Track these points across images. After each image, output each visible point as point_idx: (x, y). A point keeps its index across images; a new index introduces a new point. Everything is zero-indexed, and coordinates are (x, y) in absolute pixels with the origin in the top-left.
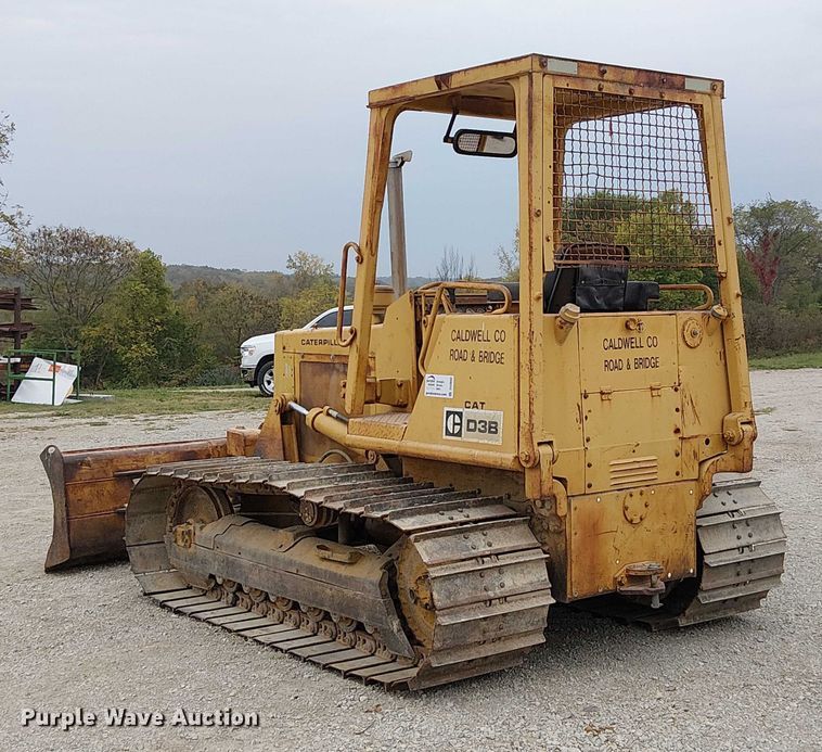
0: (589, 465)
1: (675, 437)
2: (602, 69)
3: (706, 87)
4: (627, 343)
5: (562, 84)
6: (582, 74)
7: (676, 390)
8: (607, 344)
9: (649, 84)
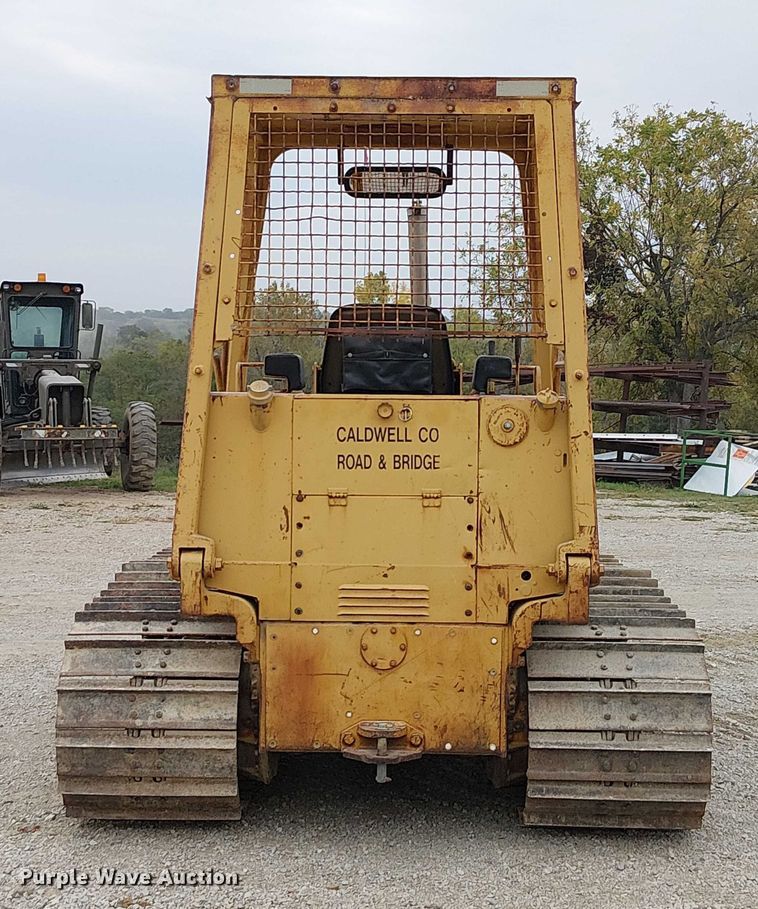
0: (299, 586)
1: (466, 564)
2: (334, 83)
3: (543, 90)
4: (380, 435)
5: (266, 108)
6: (300, 93)
7: (470, 501)
8: (343, 435)
9: (425, 96)
